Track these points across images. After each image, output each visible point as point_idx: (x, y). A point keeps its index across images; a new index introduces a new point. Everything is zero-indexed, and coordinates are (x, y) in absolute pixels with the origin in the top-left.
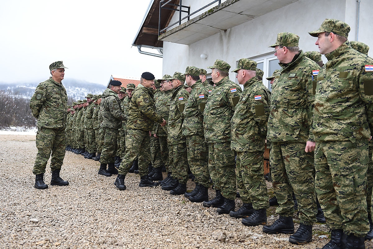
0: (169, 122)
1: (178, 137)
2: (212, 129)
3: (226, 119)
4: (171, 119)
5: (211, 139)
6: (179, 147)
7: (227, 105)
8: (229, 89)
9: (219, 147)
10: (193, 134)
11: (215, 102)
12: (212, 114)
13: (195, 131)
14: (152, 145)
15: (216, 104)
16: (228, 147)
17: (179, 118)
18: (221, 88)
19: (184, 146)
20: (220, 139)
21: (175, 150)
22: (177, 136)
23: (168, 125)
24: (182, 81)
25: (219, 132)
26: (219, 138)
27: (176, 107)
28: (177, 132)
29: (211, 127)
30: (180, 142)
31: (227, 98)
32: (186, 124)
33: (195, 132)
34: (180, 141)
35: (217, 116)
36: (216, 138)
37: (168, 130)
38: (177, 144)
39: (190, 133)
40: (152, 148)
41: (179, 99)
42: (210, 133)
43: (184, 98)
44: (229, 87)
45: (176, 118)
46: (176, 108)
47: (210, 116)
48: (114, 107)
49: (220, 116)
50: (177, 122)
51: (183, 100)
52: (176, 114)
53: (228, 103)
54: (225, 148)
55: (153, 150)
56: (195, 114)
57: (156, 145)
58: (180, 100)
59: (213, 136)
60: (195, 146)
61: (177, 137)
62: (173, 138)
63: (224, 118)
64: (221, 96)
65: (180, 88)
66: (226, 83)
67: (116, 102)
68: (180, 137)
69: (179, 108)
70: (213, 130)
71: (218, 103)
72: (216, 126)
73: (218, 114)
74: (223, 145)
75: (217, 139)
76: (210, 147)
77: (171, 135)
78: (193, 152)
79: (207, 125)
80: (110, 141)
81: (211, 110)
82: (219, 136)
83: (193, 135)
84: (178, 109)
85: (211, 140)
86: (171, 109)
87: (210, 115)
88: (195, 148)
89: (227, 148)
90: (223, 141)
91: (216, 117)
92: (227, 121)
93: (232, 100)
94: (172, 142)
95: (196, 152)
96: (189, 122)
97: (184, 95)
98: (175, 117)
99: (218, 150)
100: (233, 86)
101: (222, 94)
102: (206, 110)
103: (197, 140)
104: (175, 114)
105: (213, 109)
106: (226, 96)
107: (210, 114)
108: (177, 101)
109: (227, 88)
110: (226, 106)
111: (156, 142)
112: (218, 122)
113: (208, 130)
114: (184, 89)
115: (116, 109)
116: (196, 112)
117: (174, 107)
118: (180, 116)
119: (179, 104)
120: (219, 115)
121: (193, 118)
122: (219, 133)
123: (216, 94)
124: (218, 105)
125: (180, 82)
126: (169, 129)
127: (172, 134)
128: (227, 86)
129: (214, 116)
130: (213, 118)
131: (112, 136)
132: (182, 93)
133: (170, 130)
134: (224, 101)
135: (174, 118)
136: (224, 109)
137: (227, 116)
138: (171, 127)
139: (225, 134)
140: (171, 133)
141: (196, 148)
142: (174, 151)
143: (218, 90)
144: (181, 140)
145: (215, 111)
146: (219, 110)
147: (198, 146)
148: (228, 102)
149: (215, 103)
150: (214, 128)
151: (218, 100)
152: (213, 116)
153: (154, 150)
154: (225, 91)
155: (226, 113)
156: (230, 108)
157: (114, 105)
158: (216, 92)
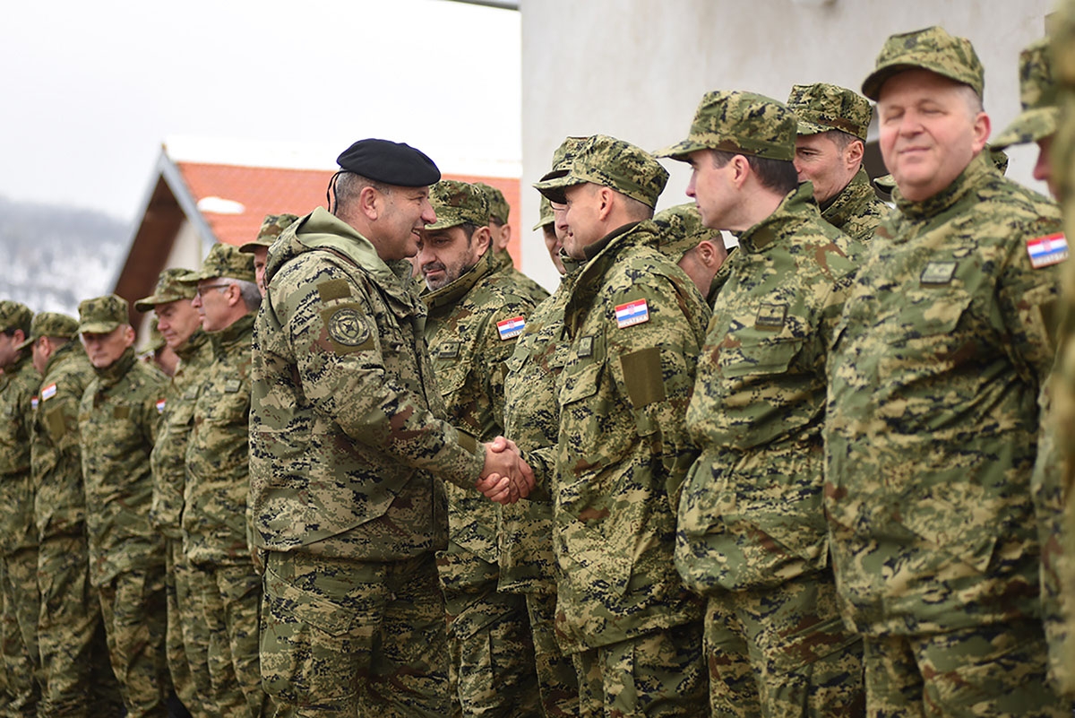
0: (563, 486)
1: (633, 586)
2: (899, 532)
3: (1005, 456)
4: (574, 463)
5: (897, 607)
6: (642, 660)
7: (1005, 357)
8: (1017, 243)
9: (966, 663)
10: (795, 570)
11: (916, 335)
12: (896, 425)
13: (811, 550)
14: (473, 659)
15: (925, 349)
16: (1024, 658)
17: (627, 454)
18: (949, 238)
19: (680, 652)
20: (970, 607)
21: (622, 682)
22: (622, 583)
23: (558, 509)
24: (636, 194)
25: (956, 550)
26: (963, 596)
27: (603, 376)
28: (622, 554)
29: (895, 519)
30: (649, 626)
31: (1006, 309)
32: (737, 505)
33: (816, 558)
34: (646, 613)
35: (936, 436)
36: (935, 597)
37: (559, 551)
38: (625, 643)
39: (779, 566)
40: (471, 680)
41: (619, 314)
42: (891, 564)
43: (651, 309)
44: (1013, 225)
45: (604, 452)
46: (598, 384)
47: (880, 442)
48: (327, 330)
49: (960, 436)
50: (617, 485)
51: (645, 318)
52: (604, 427)
53: (1013, 344)
54: (1008, 668)
55: (477, 696)
56: (804, 428)
57: (500, 661)
58: (621, 325)
59: (912, 584)
60: (812, 659)
61: (622, 590)
62: (598, 596)
63: (991, 448)
64: (961, 293)
65: (621, 244)
66: (983, 199)
67: (347, 294)
68: (648, 588)
69: (619, 377)
70: (907, 544)
71: (942, 343)
72: (929, 509)
73: (943, 427)
74: (994, 649)
75: (948, 605)
76: (881, 667)
77: (583, 579)
78: (801, 698)
79: (858, 502)
80: (286, 674)
81: (893, 397)
82: (961, 583)
83: (795, 579)
84: (614, 391)
85: (893, 616)
86: (566, 396)
87: (879, 433)
88: (811, 671)
89: (1022, 669)
90: (988, 618)
91: (925, 449)
92: (1010, 474)
93: (1037, 316)
94: (591, 627)
95: (818, 701)
96: (750, 488)
97: (653, 284)
98: (598, 446)
99: (960, 684)
100: (1042, 219)
101: (966, 278)
102: (852, 400)
103: (824, 611)
104: (595, 425)
105: (903, 391)
106: (996, 294)
107: (880, 425)
108: (604, 330)
109: (1002, 231)
110: (991, 362)
111: (499, 633)
112: (942, 485)
113: (864, 541)
114: (648, 252)
115: (344, 351)
116: (811, 414)
117: (585, 380)
118: (636, 440)
119: (623, 349)
120: (948, 434)
121: (787, 458)
122: (957, 560)
123: (914, 277)
124: (941, 357)
125: (620, 202)
126: (562, 540)
127: (584, 572)
128: (996, 218)
129: (914, 438)
130: (907, 451)
131: (304, 630)
132: (635, 275)
133: (575, 545)
134: (982, 327)
135: (589, 458)
136: (982, 386)
137: (1008, 438)
138: (577, 527)
139: (1006, 563)
140: (583, 565)
141: (820, 670)
142: (612, 697)
143: (931, 252)
144: (655, 609)
145: (918, 404)
146: (950, 396)
147: (830, 654)
148: (1009, 331)
149: (917, 344)
150: (917, 524)
151: (935, 326)
152: (904, 440)
153: (488, 693)
154: (986, 253)
155: (996, 413)
156: (1026, 377)
157: (329, 316)
158: (917, 261)
